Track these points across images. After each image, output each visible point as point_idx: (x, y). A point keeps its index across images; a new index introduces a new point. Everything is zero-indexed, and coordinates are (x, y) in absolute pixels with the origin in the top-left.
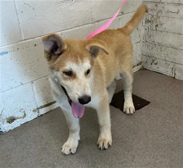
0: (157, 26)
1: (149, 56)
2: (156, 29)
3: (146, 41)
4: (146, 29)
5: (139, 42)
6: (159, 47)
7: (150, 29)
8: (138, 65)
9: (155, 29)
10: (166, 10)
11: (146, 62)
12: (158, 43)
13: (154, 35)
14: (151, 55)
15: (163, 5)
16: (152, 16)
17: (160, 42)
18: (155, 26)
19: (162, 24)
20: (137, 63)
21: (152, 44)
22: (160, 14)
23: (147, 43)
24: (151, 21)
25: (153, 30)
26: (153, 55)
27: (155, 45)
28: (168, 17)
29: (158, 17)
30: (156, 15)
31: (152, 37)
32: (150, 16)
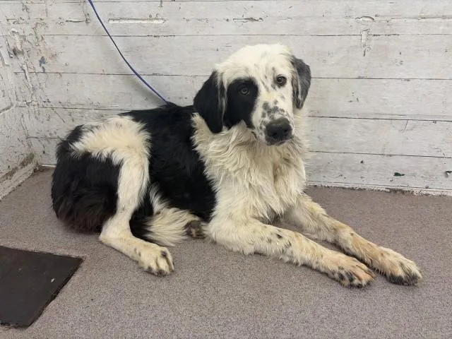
0: (42, 61)
1: (46, 138)
2: (43, 68)
3: (28, 104)
4: (16, 73)
5: (8, 108)
6: (66, 112)
7: (26, 71)
8: (23, 164)
9: (41, 70)
10: (55, 17)
11: (44, 152)
12: (60, 103)
13: (44, 86)
14: (50, 134)
15: (44, 5)
16: (24, 38)
17: (64, 99)
18: (38, 63)
19: (54, 56)
20: (21, 160)
21: (43, 107)
22: (41, 31)
23: (32, 108)
24: (25, 51)
25: (37, 73)
26: (55, 133)
27: (53, 108)
28: (67, 36)
29: (41, 38)
30: (33, 33)
31: (39, 91)
32: (16, 37)
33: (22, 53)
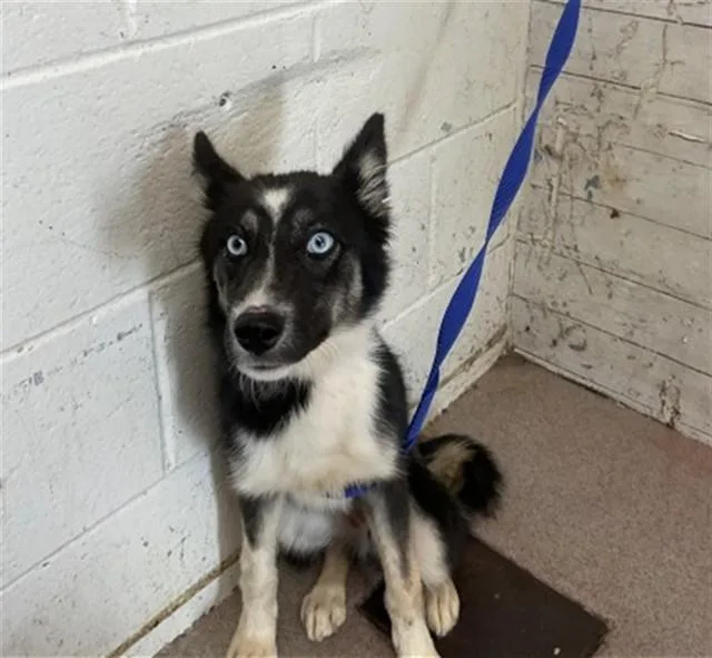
0: (594, 182)
1: (542, 307)
2: (590, 195)
3: (533, 241)
4: (534, 187)
6: (601, 278)
7: (556, 189)
9: (584, 196)
10: (651, 121)
11: (528, 329)
12: (597, 258)
13: (577, 222)
14: (554, 303)
15: (636, 97)
16: (574, 137)
17: (606, 256)
18: (585, 183)
19: (618, 181)
21: (561, 255)
22: (612, 135)
23: (538, 248)
24: (567, 158)
25: (572, 198)
26: (565, 305)
27: (578, 264)
28: (659, 157)
29: (606, 146)
30: (596, 135)
31: (564, 229)
32: (560, 133)
33: (561, 158)
